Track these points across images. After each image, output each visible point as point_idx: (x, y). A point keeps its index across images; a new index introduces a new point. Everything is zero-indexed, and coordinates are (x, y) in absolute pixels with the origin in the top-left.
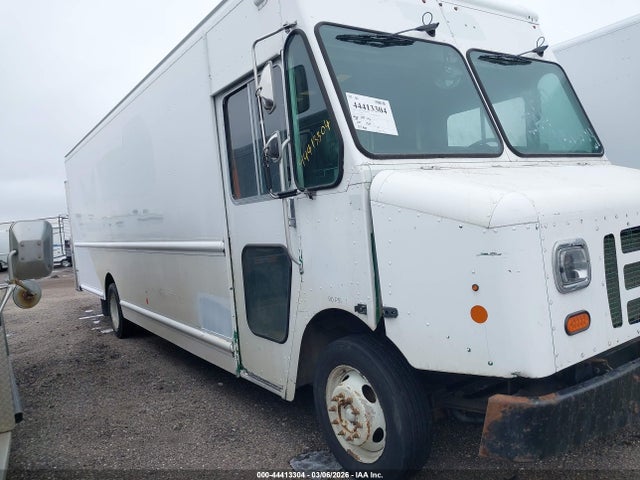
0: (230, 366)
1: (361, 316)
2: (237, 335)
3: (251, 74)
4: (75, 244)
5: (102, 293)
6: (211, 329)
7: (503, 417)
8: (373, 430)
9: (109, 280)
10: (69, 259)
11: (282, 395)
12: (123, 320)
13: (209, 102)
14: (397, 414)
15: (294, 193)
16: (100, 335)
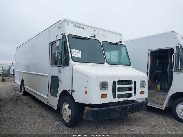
0: (46, 102)
1: (69, 92)
2: (48, 95)
3: (55, 41)
4: (16, 70)
5: (20, 84)
6: (43, 94)
7: (88, 111)
8: (69, 115)
9: (23, 80)
10: (13, 74)
11: (54, 108)
12: (24, 91)
13: (48, 44)
14: (73, 111)
15: (60, 66)
16: (18, 94)
